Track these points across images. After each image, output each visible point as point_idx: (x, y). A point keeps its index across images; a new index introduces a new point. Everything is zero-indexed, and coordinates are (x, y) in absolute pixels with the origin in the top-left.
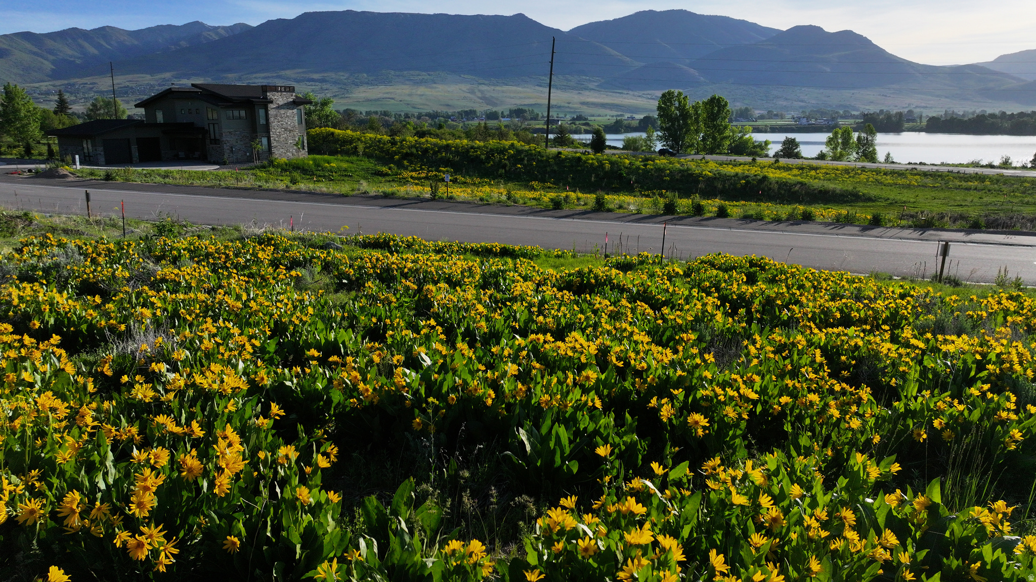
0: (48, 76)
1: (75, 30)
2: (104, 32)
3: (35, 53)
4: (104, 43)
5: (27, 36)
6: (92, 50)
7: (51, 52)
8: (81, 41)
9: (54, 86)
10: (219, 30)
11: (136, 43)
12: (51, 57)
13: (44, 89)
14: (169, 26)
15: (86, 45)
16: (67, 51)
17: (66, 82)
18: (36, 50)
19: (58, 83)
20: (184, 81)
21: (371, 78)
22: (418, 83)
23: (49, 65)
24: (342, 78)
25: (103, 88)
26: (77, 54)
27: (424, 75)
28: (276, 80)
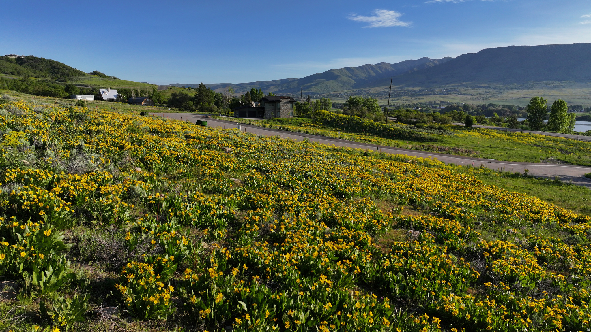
0: (352, 87)
1: (368, 65)
2: (380, 65)
3: (349, 77)
4: (379, 70)
5: (348, 69)
6: (373, 74)
7: (356, 76)
8: (369, 70)
9: (353, 91)
10: (435, 61)
11: (393, 69)
12: (355, 78)
13: (349, 92)
14: (411, 60)
15: (371, 71)
16: (363, 75)
17: (358, 89)
18: (350, 75)
19: (355, 90)
20: (411, 89)
21: (519, 86)
22: (551, 88)
23: (353, 82)
24: (500, 86)
25: (373, 92)
26: (366, 76)
27: (558, 83)
28: (460, 88)
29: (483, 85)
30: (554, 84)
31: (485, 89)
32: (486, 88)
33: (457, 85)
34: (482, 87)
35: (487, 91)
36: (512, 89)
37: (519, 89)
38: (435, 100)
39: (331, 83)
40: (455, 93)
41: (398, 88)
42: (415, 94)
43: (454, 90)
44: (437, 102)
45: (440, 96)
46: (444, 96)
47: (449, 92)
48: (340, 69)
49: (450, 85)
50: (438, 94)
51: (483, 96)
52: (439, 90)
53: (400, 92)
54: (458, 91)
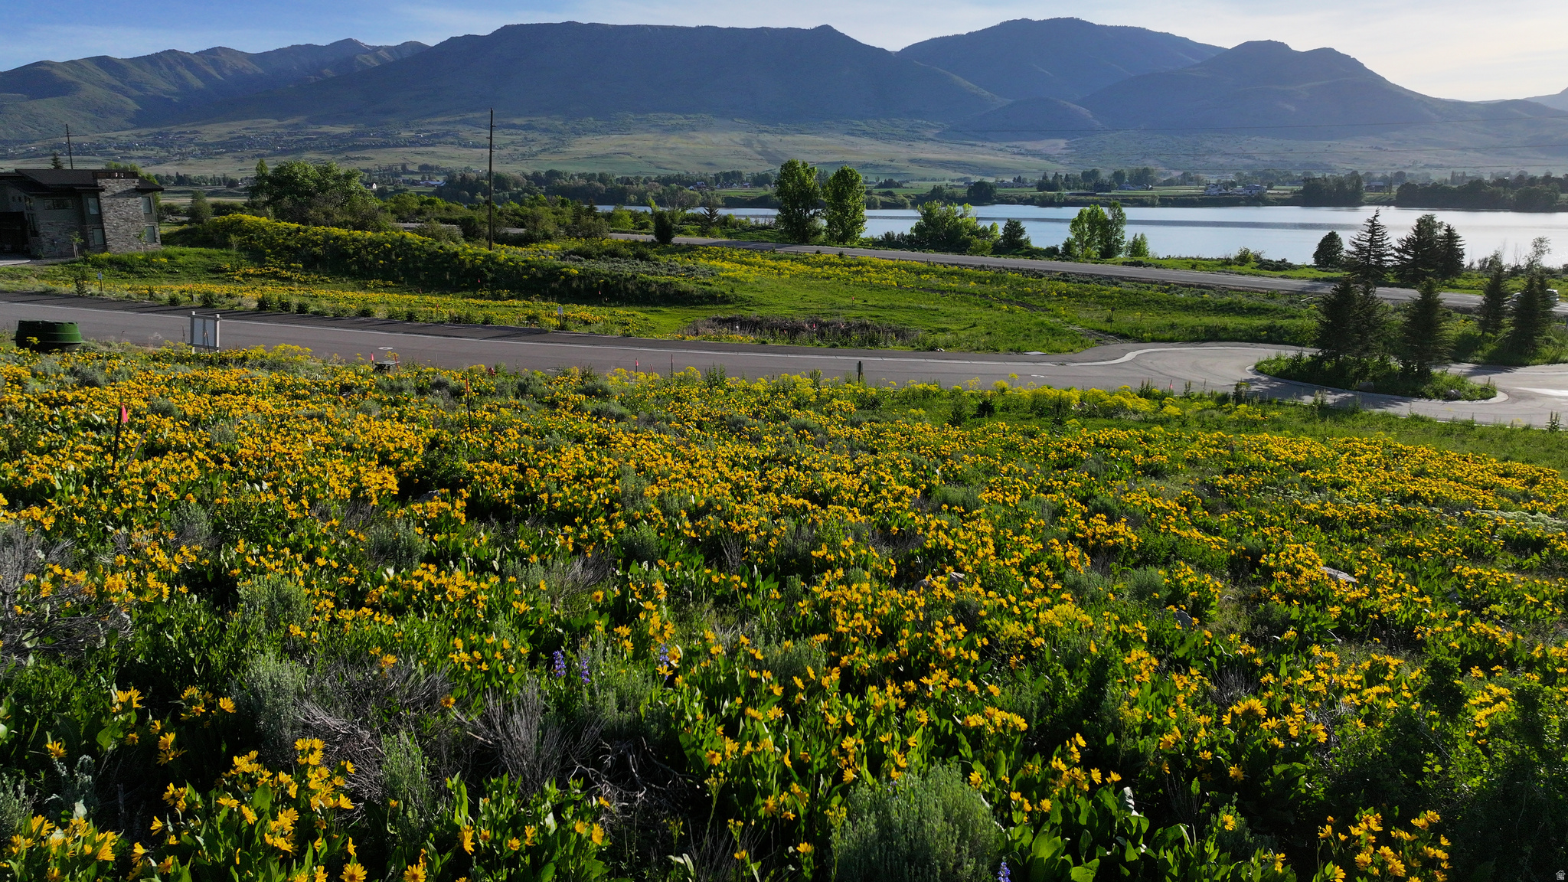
0: (131, 121)
1: (172, 52)
2: (213, 55)
3: (113, 88)
4: (212, 71)
5: (103, 62)
6: (197, 83)
7: (138, 86)
8: (179, 69)
9: (139, 136)
10: (380, 52)
11: (260, 71)
12: (136, 93)
13: (124, 139)
14: (309, 46)
15: (189, 75)
16: (161, 85)
17: (156, 130)
18: (118, 83)
19: (144, 131)
20: (326, 129)
21: (599, 123)
22: (668, 130)
23: (132, 106)
24: (557, 123)
25: (208, 139)
26: (173, 89)
27: (679, 119)
28: (459, 127)
29: (518, 121)
30: (672, 122)
31: (524, 132)
32: (528, 127)
33: (451, 119)
34: (514, 126)
35: (530, 136)
36: (586, 131)
37: (600, 133)
38: (403, 162)
39: (48, 108)
40: (452, 143)
41: (286, 127)
42: (340, 146)
43: (447, 134)
44: (410, 168)
45: (413, 149)
46: (422, 149)
47: (434, 139)
48: (72, 62)
49: (433, 120)
50: (405, 146)
51: (522, 150)
52: (405, 134)
53: (295, 138)
54: (457, 138)
